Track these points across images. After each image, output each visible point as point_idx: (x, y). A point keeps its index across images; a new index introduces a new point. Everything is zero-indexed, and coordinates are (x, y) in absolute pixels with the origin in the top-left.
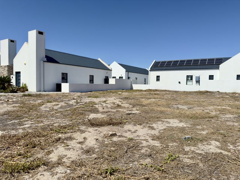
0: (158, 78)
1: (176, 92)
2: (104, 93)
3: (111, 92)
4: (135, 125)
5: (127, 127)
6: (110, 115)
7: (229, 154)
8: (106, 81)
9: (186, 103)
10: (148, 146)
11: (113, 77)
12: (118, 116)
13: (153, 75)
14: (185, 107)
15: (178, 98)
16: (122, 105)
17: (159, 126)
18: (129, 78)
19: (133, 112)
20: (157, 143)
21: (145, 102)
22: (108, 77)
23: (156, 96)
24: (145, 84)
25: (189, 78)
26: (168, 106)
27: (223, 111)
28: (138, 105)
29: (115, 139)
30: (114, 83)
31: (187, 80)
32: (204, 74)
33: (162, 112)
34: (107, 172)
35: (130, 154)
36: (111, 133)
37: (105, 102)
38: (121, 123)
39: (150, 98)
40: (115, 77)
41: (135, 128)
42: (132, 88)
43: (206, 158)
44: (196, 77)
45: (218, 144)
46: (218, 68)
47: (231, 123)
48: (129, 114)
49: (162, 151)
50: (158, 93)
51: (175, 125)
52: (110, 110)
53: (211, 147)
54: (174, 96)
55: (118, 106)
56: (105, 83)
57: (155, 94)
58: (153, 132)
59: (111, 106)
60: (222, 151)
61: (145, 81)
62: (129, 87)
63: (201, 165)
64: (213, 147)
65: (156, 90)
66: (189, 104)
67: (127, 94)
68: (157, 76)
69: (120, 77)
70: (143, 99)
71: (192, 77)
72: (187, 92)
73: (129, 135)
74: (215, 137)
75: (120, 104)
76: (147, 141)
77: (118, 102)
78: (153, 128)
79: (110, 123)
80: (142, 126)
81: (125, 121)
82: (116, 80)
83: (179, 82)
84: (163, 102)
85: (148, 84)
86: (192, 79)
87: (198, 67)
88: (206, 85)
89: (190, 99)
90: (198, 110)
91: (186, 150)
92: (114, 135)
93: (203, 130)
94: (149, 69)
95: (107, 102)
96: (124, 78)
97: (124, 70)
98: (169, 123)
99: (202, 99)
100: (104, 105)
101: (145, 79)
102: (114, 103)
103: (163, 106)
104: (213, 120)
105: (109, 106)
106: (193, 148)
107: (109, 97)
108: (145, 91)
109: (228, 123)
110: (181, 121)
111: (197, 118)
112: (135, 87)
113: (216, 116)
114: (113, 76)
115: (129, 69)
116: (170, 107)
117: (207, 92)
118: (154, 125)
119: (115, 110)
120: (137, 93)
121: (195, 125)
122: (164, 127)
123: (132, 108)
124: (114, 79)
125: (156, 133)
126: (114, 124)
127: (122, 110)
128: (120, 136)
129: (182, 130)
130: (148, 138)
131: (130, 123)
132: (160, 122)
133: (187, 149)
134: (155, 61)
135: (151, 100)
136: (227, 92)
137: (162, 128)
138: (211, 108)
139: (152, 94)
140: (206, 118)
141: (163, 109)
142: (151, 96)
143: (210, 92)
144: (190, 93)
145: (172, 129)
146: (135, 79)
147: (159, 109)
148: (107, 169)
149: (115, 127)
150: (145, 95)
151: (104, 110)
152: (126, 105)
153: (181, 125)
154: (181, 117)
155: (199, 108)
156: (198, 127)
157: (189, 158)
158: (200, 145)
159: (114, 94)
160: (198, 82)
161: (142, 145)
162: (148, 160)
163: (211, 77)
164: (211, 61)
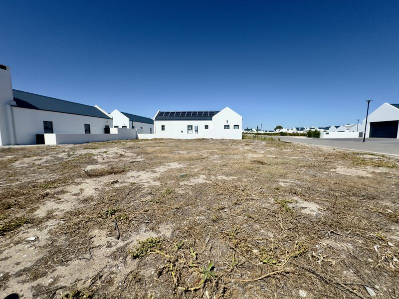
0: (163, 127)
1: (179, 140)
2: (105, 144)
3: (113, 142)
4: (138, 171)
5: (129, 174)
6: (111, 165)
7: (211, 182)
8: (107, 130)
9: (186, 149)
10: (150, 187)
11: (115, 127)
12: (120, 165)
13: (158, 124)
14: (185, 152)
15: (180, 146)
16: (125, 154)
17: (161, 170)
18: (133, 127)
19: (137, 160)
20: (158, 183)
21: (150, 150)
22: (108, 126)
23: (161, 144)
24: (151, 133)
25: (190, 128)
26: (171, 152)
27: (212, 154)
28: (142, 153)
29: (117, 185)
30: (117, 133)
31: (188, 129)
32: (201, 124)
33: (164, 158)
34: (107, 214)
35: (131, 195)
36: (112, 181)
37: (106, 152)
38: (123, 171)
39: (155, 147)
40: (117, 127)
41: (138, 174)
42: (137, 138)
43: (194, 188)
44: (195, 127)
45: (204, 176)
46: (211, 119)
47: (216, 161)
48: (133, 162)
49: (161, 188)
50: (163, 141)
51: (174, 167)
52: (111, 160)
53: (200, 179)
54: (178, 143)
55: (121, 155)
56: (105, 133)
57: (160, 143)
58: (155, 175)
59: (113, 156)
60: (207, 182)
61: (151, 131)
62: (134, 136)
63: (190, 193)
64: (201, 180)
65: (162, 139)
66: (188, 150)
67: (131, 143)
69: (123, 127)
70: (149, 148)
71: (192, 126)
72: (188, 140)
73: (131, 180)
74: (204, 172)
75: (123, 153)
76: (149, 182)
77: (121, 152)
78: (155, 172)
79: (112, 172)
80: (145, 172)
81: (128, 169)
82: (119, 130)
83: (182, 132)
84: (167, 149)
85: (153, 133)
86: (192, 129)
87: (197, 118)
88: (203, 134)
89: (190, 145)
90: (194, 154)
91: (181, 185)
92: (116, 182)
93: (196, 168)
94: (154, 119)
95: (108, 153)
96: (128, 127)
97: (128, 119)
98: (170, 166)
99: (199, 144)
100: (105, 155)
101: (151, 128)
102: (116, 153)
103: (166, 152)
104: (204, 161)
105: (111, 156)
106: (186, 183)
107: (111, 148)
108: (151, 140)
109: (214, 162)
110: (180, 163)
111: (193, 160)
112: (141, 136)
113: (207, 158)
114: (114, 125)
115: (133, 118)
116: (172, 153)
117: (204, 139)
118: (157, 169)
119: (117, 160)
120: (143, 142)
121: (190, 165)
122: (165, 170)
123: (136, 156)
124: (117, 128)
125: (158, 175)
126: (115, 173)
127: (125, 159)
128: (121, 183)
129: (180, 170)
130: (150, 180)
131: (133, 170)
132: (163, 166)
133: (181, 183)
134: (160, 112)
135: (156, 148)
137: (163, 171)
138: (205, 151)
139: (158, 143)
140: (199, 159)
141: (166, 155)
142: (156, 145)
143: (206, 139)
144: (191, 140)
145: (172, 170)
146: (140, 128)
147: (162, 155)
148: (108, 211)
149: (117, 175)
150: (151, 144)
151: (104, 161)
152: (131, 154)
153: (179, 166)
154: (180, 160)
155: (195, 152)
156: (192, 167)
157: (182, 190)
158: (192, 180)
159: (116, 145)
160: (197, 131)
161: (144, 187)
162: (149, 197)
163: (207, 127)
164: (206, 113)
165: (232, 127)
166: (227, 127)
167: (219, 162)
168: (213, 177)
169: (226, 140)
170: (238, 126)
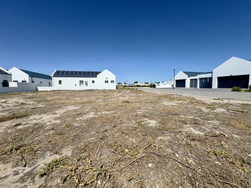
0: (60, 82)
1: (73, 91)
2: (4, 96)
3: (12, 94)
4: (40, 114)
5: (31, 118)
6: (12, 112)
7: (98, 116)
8: (5, 84)
9: (79, 97)
10: (52, 125)
11: (14, 81)
12: (22, 112)
13: (56, 80)
14: (79, 99)
15: (75, 95)
16: (27, 103)
17: (60, 112)
18: (33, 82)
19: (39, 106)
20: (58, 121)
21: (49, 98)
22: (7, 81)
23: (59, 94)
24: (50, 86)
25: (81, 82)
26: (68, 99)
27: (98, 99)
28: (43, 101)
29: (20, 127)
30: (17, 86)
31: (80, 83)
32: (89, 80)
33: (62, 103)
34: (12, 150)
35: (35, 133)
36: (15, 124)
37: (5, 102)
38: (26, 116)
39: (55, 96)
40: (17, 81)
41: (40, 116)
42: (37, 90)
43: (86, 121)
44: (85, 82)
45: (94, 113)
46: (96, 77)
47: (101, 103)
48: (35, 108)
49: (62, 124)
50: (61, 92)
51: (71, 109)
52: (12, 108)
53: (90, 115)
54: (72, 93)
55: (22, 104)
56: (3, 86)
57: (58, 93)
58: (55, 116)
59: (14, 105)
60: (95, 116)
61: (50, 84)
62: (34, 89)
63: (84, 125)
64: (91, 115)
65: (59, 90)
66: (81, 97)
67: (31, 94)
68: (59, 81)
69: (22, 81)
70: (48, 97)
71: (83, 81)
72: (80, 90)
73: (34, 122)
74: (93, 110)
75: (24, 102)
76: (50, 121)
77: (21, 101)
78: (55, 114)
79: (14, 117)
80: (46, 114)
81: (30, 113)
82: (19, 84)
83: (75, 85)
84: (65, 97)
85: (52, 86)
86: (83, 83)
87: (86, 76)
88: (91, 86)
89: (82, 94)
90: (85, 99)
91: (77, 120)
92: (20, 124)
93: (87, 108)
94: (52, 76)
95: (7, 103)
96: (28, 82)
97: (27, 75)
98: (67, 108)
99: (89, 93)
100: (5, 105)
101: (49, 83)
102: (17, 103)
103: (64, 99)
104: (93, 103)
105: (11, 105)
106: (80, 118)
107: (11, 98)
108: (50, 91)
109: (99, 103)
110: (75, 106)
111: (85, 103)
112: (40, 89)
113: (95, 101)
115: (32, 75)
116: (69, 100)
117: (92, 90)
118: (57, 112)
119: (19, 108)
120: (43, 93)
121: (83, 107)
122: (64, 112)
123: (38, 103)
124: (16, 83)
125: (58, 116)
126: (17, 118)
127: (27, 106)
128: (24, 124)
129: (76, 110)
130: (51, 120)
131: (35, 114)
132: (62, 109)
133: (77, 119)
134: (57, 70)
135: (55, 97)
136: (101, 89)
137: (62, 113)
138: (93, 97)
139: (56, 93)
140: (89, 102)
141: (63, 101)
142: (55, 95)
143: (93, 90)
144: (82, 91)
145: (69, 111)
146: (39, 83)
147: (61, 102)
148: (12, 148)
149: (19, 119)
150: (50, 94)
151: (4, 109)
152: (32, 103)
153: (75, 108)
154: (75, 104)
155: (86, 98)
156: (84, 108)
157: (78, 123)
158: (85, 116)
159: (16, 96)
160: (86, 84)
161: (46, 125)
162: (52, 132)
163: (93, 82)
164: (93, 73)
165: (110, 82)
166: (107, 82)
167: (103, 103)
168: (99, 113)
169: (106, 90)
170: (114, 81)
